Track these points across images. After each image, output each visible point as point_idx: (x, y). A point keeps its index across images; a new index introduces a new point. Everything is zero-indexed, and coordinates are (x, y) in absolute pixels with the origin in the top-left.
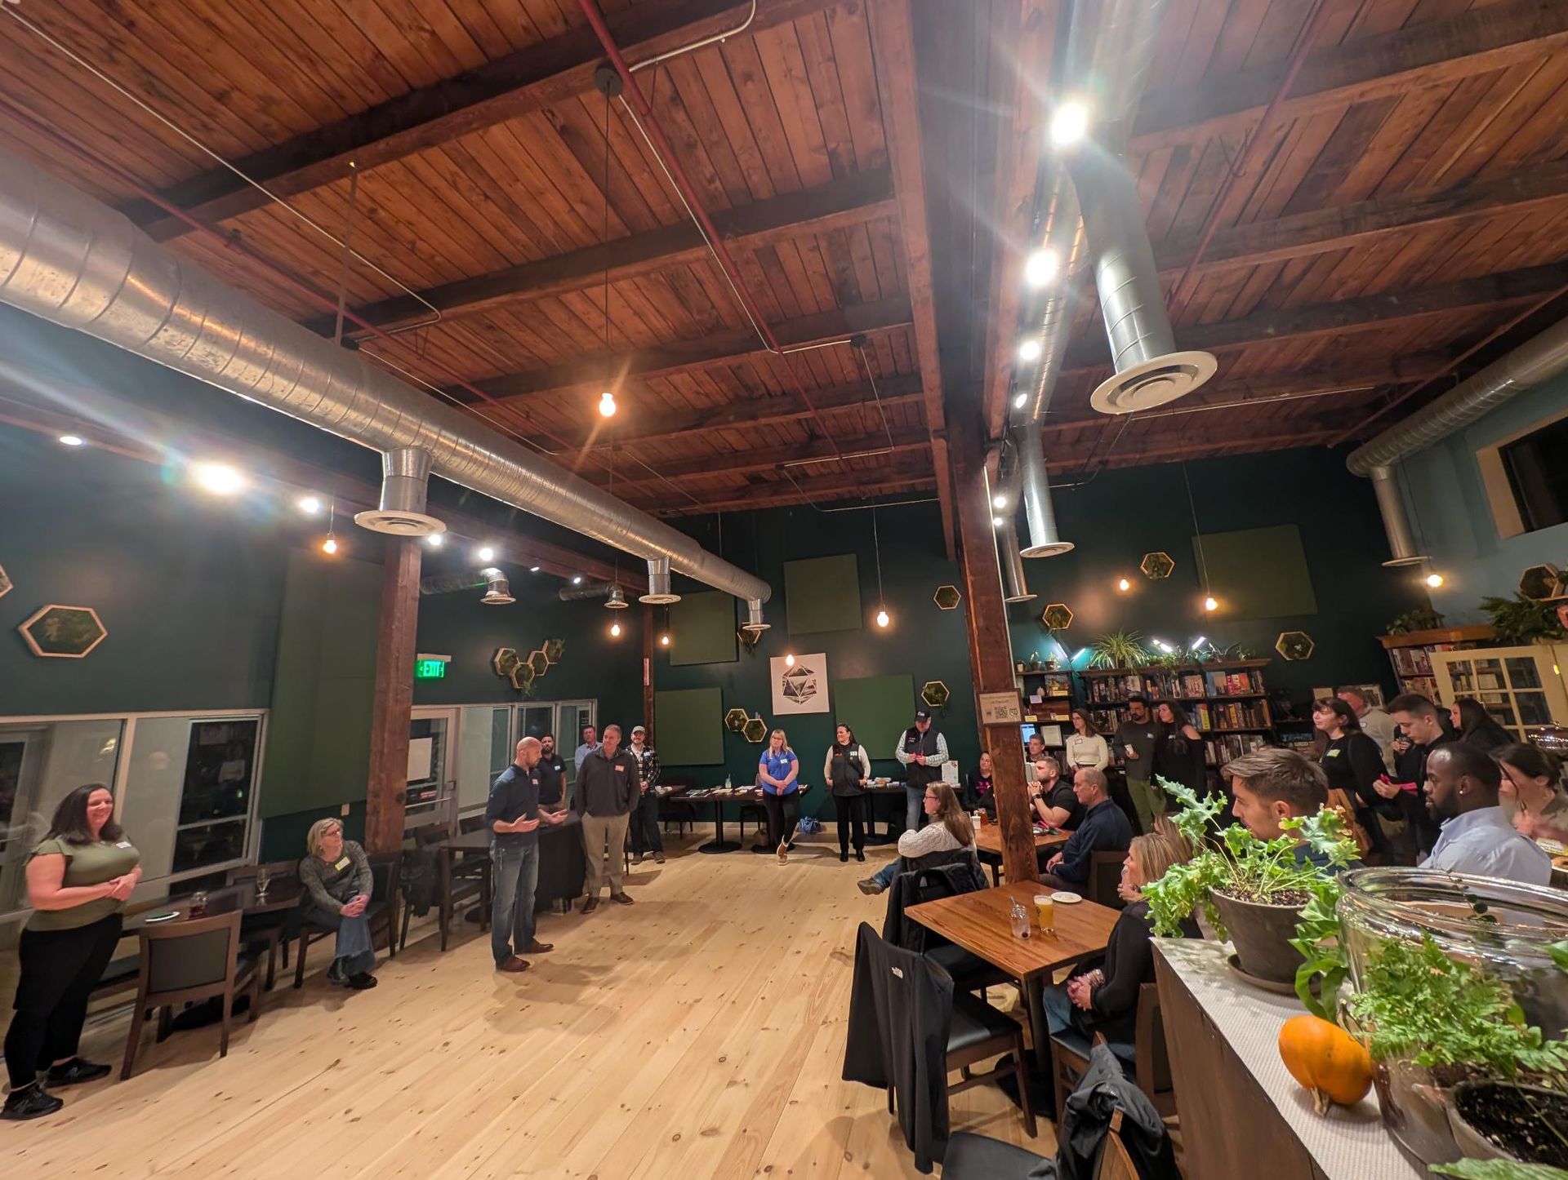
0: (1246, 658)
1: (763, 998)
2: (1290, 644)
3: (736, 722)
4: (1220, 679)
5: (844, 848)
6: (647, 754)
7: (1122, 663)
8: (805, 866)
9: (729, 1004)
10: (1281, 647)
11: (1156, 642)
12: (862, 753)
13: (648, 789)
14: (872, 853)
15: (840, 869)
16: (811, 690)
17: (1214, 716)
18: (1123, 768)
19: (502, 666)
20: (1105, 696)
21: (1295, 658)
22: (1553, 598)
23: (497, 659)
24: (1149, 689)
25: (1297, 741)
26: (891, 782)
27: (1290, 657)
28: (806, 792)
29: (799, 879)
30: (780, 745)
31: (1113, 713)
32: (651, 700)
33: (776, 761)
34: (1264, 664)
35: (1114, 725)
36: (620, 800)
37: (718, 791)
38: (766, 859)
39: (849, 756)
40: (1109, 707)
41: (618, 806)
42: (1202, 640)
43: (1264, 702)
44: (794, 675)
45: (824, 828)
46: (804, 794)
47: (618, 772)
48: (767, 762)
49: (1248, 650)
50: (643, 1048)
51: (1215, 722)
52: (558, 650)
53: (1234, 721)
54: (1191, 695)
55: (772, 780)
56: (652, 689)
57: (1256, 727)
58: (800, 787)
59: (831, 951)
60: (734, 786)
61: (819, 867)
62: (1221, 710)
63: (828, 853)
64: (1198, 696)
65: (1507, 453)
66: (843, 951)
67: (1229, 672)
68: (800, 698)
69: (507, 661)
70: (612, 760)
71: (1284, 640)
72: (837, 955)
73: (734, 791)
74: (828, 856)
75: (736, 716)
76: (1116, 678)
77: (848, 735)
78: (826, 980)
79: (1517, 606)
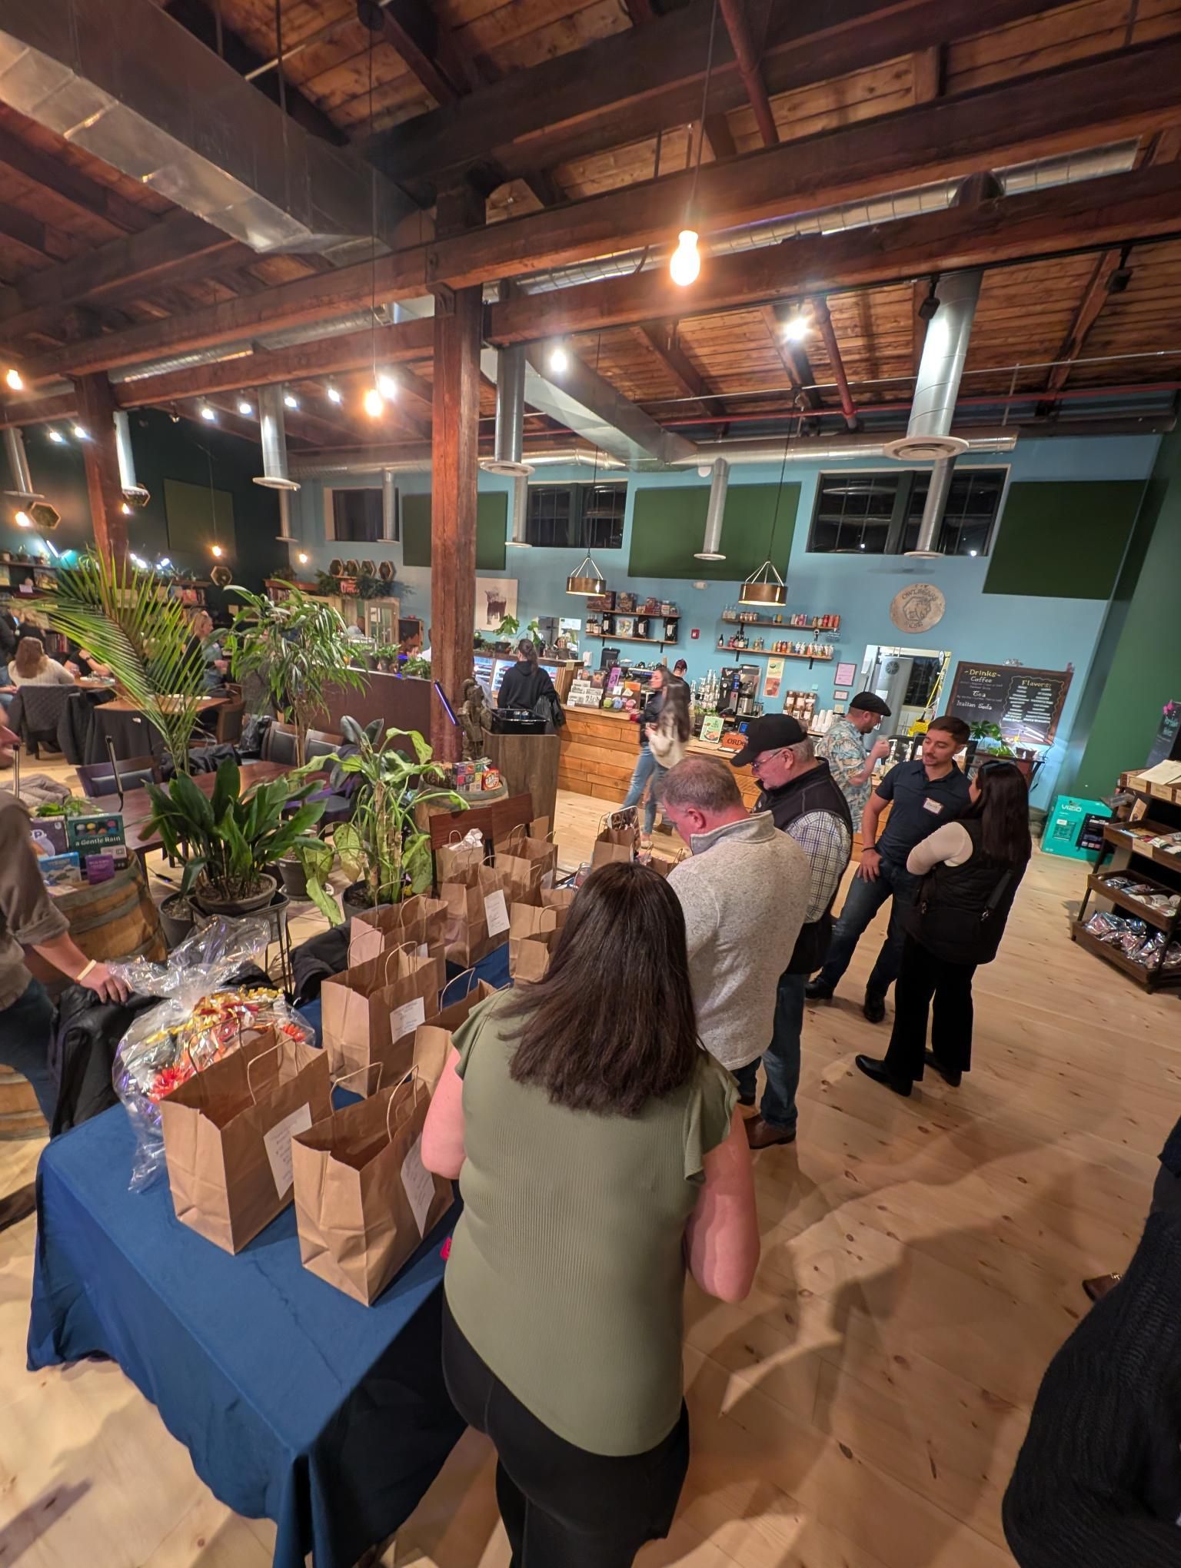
0: (196, 579)
2: (219, 575)
4: (179, 591)
10: (214, 576)
11: (133, 556)
21: (221, 584)
22: (339, 576)
27: (218, 583)
34: (206, 586)
42: (166, 561)
49: (197, 575)
65: (335, 493)
67: (185, 587)
71: (217, 571)
79: (328, 577)
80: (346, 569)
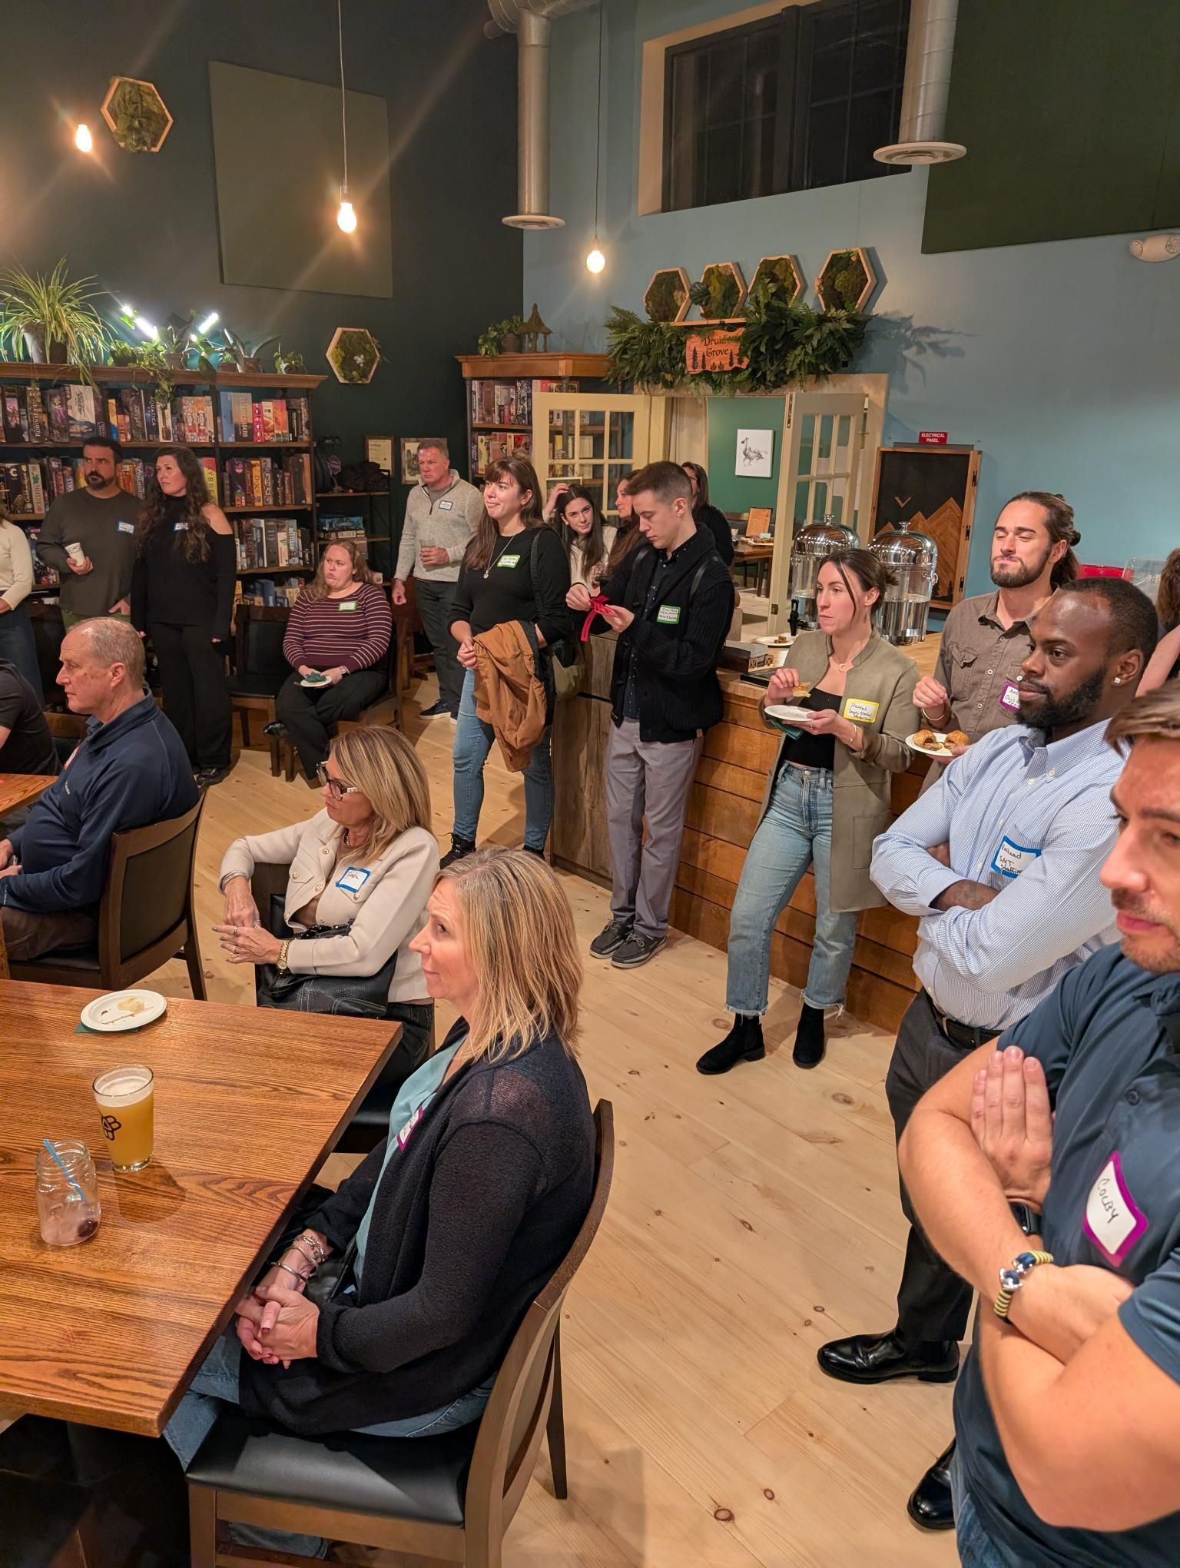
0: (289, 369)
2: (348, 348)
4: (241, 408)
7: (59, 351)
10: (335, 356)
11: (127, 309)
17: (227, 481)
18: (53, 592)
20: (19, 429)
21: (352, 379)
22: (677, 323)
24: (114, 420)
25: (343, 529)
27: (345, 377)
31: (35, 470)
34: (313, 386)
35: (37, 503)
40: (23, 455)
42: (212, 319)
43: (306, 458)
49: (290, 355)
51: (227, 493)
53: (258, 493)
54: (192, 438)
57: (290, 506)
62: (239, 471)
64: (204, 440)
67: (260, 394)
71: (342, 343)
76: (45, 386)
79: (648, 330)
80: (701, 296)
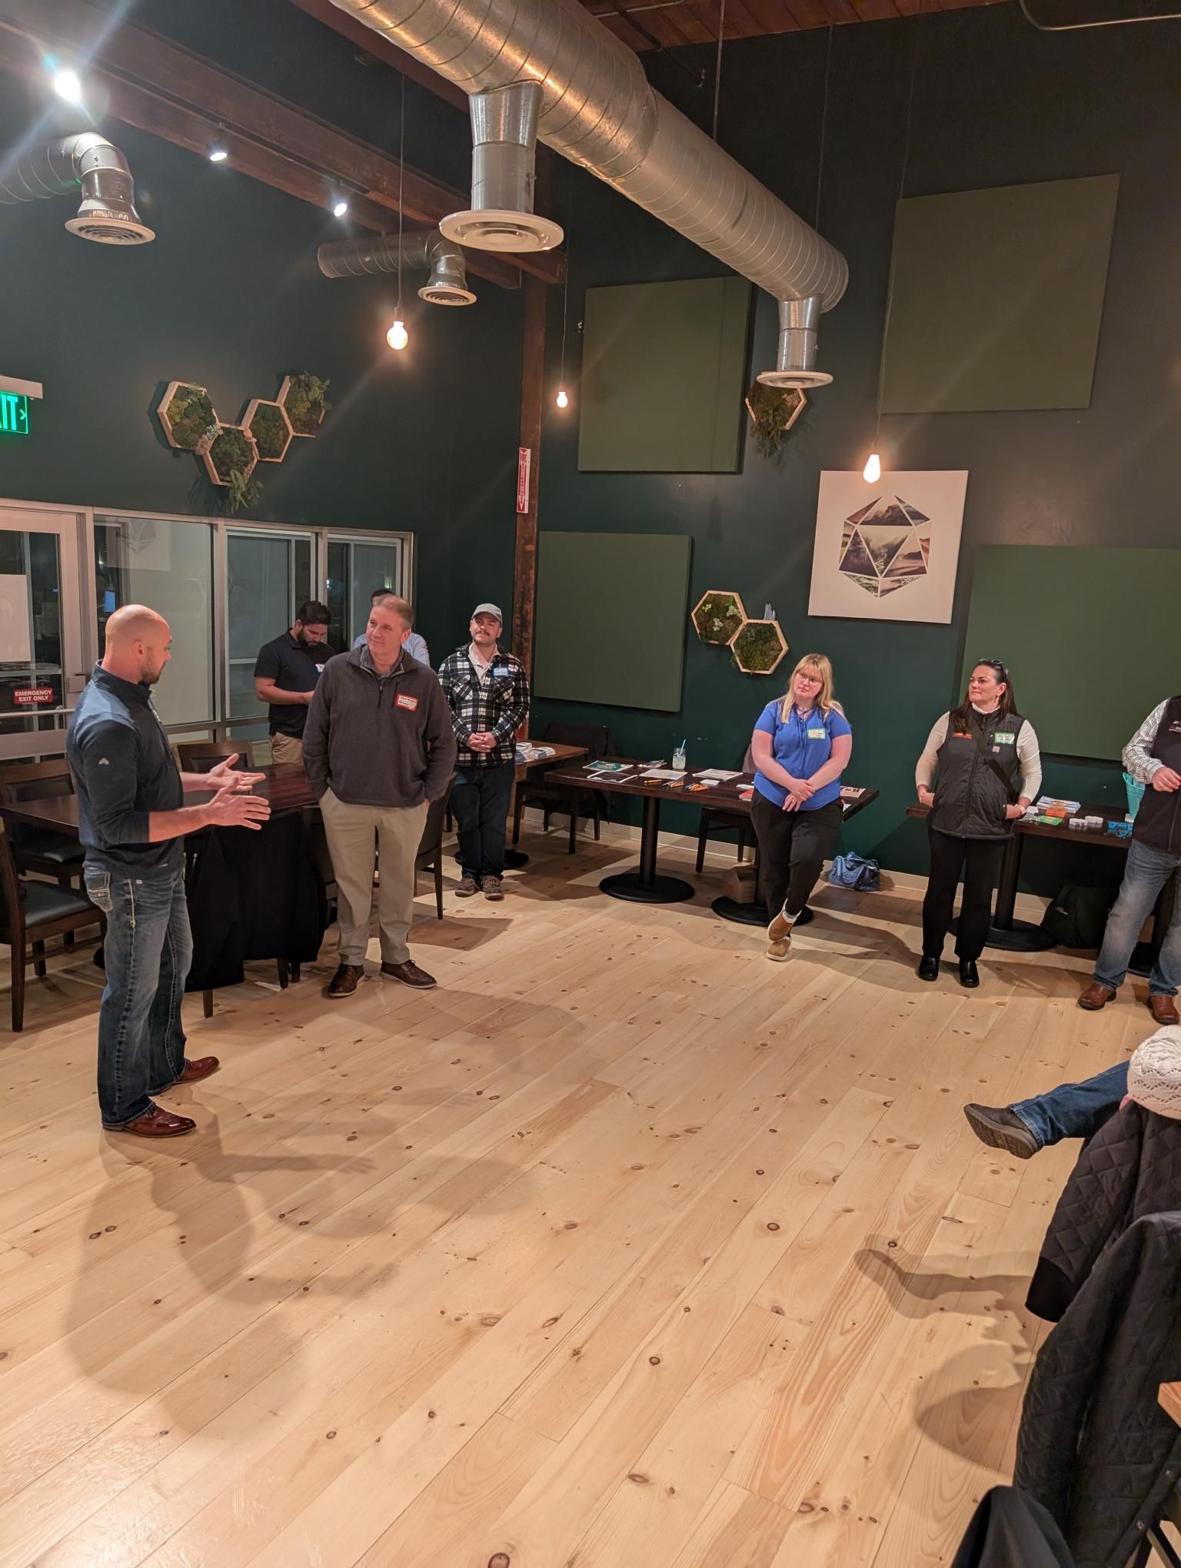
1: (655, 1361)
3: (717, 623)
5: (933, 945)
6: (500, 671)
8: (828, 974)
9: (566, 1351)
12: (1028, 741)
13: (496, 750)
14: (998, 968)
15: (912, 996)
16: (915, 564)
19: (175, 424)
23: (164, 408)
26: (1080, 814)
28: (858, 806)
29: (808, 1007)
30: (812, 694)
32: (531, 548)
33: (795, 731)
36: (408, 774)
37: (654, 772)
38: (741, 936)
39: (992, 743)
41: (402, 787)
44: (876, 521)
45: (890, 885)
46: (851, 813)
47: (404, 709)
48: (775, 728)
50: (313, 1449)
52: (315, 404)
55: (778, 772)
56: (534, 524)
58: (848, 792)
59: (858, 1245)
60: (690, 767)
61: (862, 985)
63: (890, 947)
66: (894, 1254)
68: (882, 582)
69: (186, 414)
70: (390, 680)
72: (876, 1263)
73: (688, 780)
74: (888, 955)
75: (719, 608)
77: (999, 690)
78: (835, 1344)
